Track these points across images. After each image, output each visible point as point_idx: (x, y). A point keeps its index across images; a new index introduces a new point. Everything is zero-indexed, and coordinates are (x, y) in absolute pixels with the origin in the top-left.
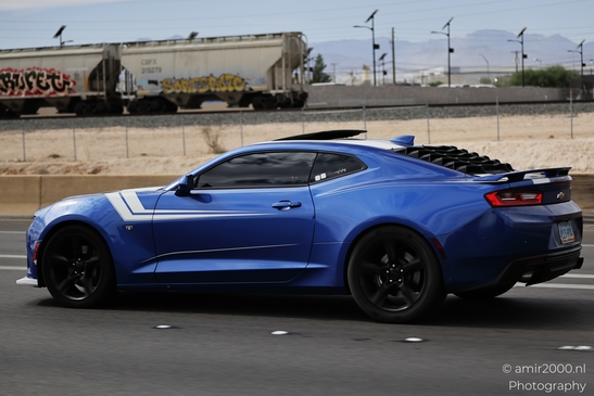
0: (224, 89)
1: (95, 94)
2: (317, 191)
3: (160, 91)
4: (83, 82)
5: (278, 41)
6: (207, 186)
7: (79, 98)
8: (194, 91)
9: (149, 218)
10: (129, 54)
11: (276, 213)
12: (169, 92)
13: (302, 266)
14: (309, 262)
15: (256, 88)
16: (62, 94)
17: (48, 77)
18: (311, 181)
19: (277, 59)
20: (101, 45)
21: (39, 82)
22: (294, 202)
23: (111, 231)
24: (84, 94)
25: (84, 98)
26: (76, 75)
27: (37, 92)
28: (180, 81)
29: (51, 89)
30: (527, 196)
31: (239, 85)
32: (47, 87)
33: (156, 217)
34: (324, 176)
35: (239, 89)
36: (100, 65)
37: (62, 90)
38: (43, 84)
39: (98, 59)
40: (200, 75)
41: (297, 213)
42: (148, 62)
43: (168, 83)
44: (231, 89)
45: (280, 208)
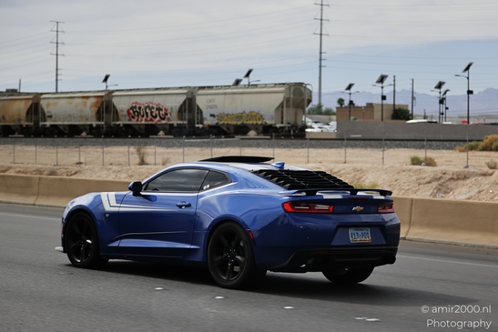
0: (251, 122)
1: (181, 122)
2: (202, 196)
3: (216, 122)
4: (175, 114)
5: (282, 89)
6: (156, 190)
7: (172, 125)
8: (235, 123)
9: (116, 209)
10: (201, 95)
11: (177, 210)
12: (221, 123)
13: (188, 247)
14: (192, 244)
15: (269, 122)
16: (163, 122)
17: (157, 109)
18: (201, 189)
19: (280, 101)
20: (185, 88)
21: (152, 112)
22: (187, 203)
23: (98, 217)
24: (175, 122)
25: (175, 125)
26: (172, 109)
27: (151, 120)
28: (227, 115)
29: (158, 118)
30: (320, 207)
31: (259, 119)
32: (156, 117)
33: (122, 209)
34: (208, 186)
35: (259, 122)
36: (185, 102)
37: (164, 119)
38: (154, 114)
39: (184, 98)
40: (238, 112)
41: (188, 210)
42: (210, 101)
43: (221, 116)
44: (255, 122)
45: (180, 207)
